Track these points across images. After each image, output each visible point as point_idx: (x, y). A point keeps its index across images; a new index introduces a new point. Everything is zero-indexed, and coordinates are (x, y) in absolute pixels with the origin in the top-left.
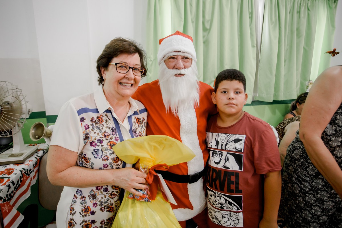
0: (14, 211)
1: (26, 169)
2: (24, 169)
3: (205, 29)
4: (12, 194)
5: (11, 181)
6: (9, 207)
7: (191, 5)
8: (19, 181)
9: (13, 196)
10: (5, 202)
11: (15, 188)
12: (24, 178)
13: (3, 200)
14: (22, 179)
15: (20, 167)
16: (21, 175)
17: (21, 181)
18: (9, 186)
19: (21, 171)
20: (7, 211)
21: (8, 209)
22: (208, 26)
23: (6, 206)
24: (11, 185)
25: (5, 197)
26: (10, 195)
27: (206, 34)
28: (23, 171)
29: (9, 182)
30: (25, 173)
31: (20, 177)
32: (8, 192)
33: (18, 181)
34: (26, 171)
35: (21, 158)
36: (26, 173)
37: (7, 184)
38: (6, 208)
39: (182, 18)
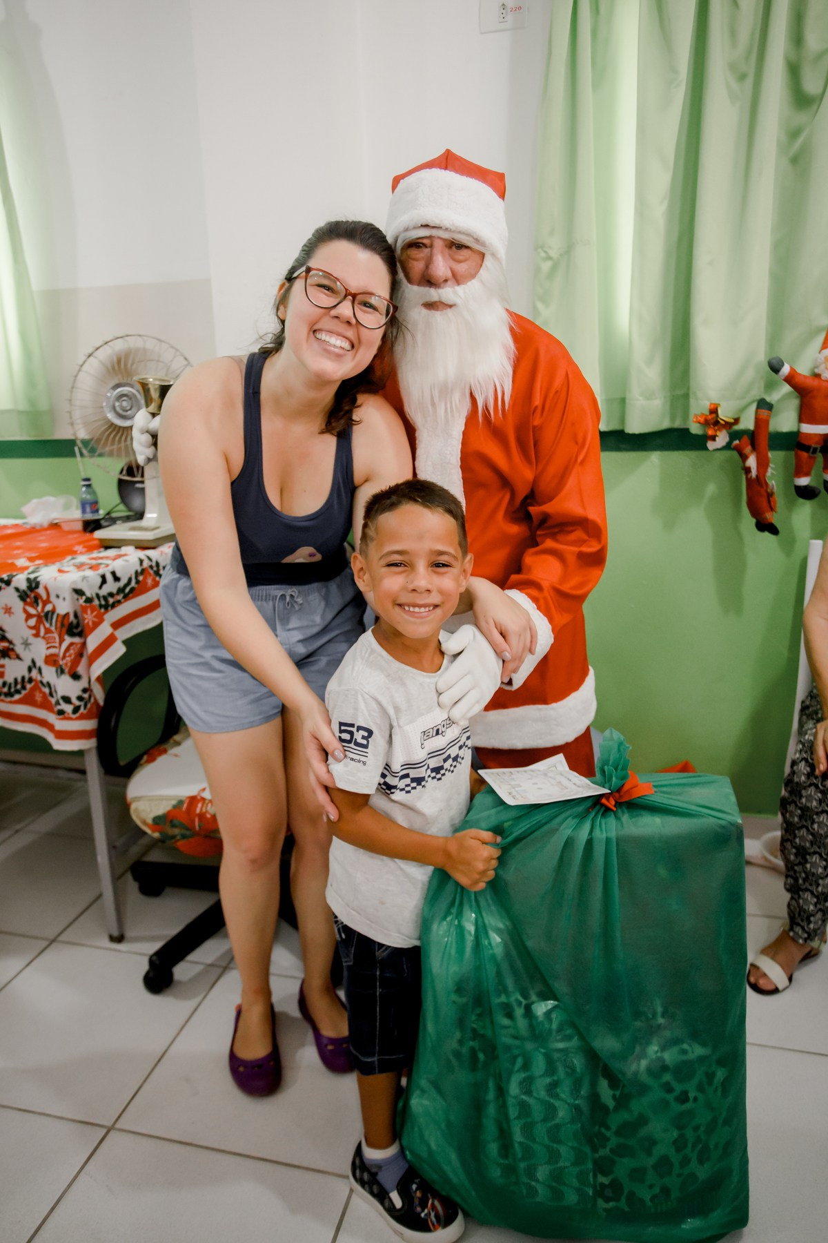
0: (104, 630)
1: (154, 560)
2: (150, 559)
3: (800, 99)
4: (111, 600)
5: (112, 570)
6: (95, 616)
8: (133, 581)
9: (113, 606)
10: (88, 605)
11: (120, 590)
12: (145, 579)
13: (84, 598)
14: (141, 578)
15: (142, 554)
16: (139, 570)
17: (138, 582)
18: (103, 577)
19: (141, 561)
20: (90, 624)
21: (93, 622)
23: (89, 612)
24: (109, 578)
25: (94, 596)
26: (105, 598)
27: (802, 119)
28: (146, 564)
29: (106, 569)
30: (151, 567)
31: (136, 572)
32: (101, 587)
33: (130, 580)
34: (154, 564)
35: (149, 536)
36: (155, 569)
37: (101, 571)
38: (89, 618)
39: (675, 71)
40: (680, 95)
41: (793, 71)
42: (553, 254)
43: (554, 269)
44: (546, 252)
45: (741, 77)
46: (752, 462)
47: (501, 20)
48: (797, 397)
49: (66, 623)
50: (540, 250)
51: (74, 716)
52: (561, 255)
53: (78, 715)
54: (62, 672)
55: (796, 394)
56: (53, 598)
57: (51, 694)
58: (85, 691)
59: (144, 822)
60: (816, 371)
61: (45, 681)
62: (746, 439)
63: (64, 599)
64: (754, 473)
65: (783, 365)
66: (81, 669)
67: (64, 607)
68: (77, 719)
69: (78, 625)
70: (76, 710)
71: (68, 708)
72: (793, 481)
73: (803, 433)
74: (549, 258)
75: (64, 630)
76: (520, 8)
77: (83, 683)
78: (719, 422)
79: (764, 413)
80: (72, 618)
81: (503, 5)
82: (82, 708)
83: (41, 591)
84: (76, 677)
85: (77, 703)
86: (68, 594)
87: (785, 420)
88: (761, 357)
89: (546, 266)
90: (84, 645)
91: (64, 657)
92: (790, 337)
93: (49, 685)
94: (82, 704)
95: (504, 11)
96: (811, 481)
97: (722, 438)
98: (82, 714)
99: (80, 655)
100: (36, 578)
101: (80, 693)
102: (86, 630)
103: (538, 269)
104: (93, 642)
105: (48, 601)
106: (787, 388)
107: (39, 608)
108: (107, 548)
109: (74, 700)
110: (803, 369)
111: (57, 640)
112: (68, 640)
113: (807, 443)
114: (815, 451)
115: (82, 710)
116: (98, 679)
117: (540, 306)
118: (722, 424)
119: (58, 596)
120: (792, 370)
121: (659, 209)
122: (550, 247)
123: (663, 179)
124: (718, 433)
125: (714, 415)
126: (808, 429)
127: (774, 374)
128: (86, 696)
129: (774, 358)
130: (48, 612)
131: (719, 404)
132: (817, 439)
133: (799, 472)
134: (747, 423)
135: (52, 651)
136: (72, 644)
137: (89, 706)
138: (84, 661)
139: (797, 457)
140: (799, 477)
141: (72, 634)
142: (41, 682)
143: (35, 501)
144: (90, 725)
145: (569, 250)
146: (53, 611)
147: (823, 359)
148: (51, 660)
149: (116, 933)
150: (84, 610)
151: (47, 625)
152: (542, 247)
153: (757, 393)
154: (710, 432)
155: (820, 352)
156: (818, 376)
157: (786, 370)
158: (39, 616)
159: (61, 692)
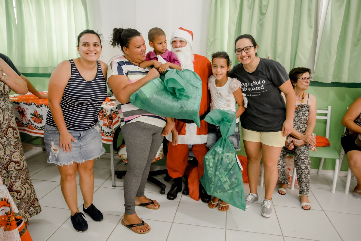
3: (261, 13)
9: (118, 114)
13: (113, 112)
25: (115, 111)
26: (117, 112)
27: (262, 17)
37: (115, 106)
38: (114, 116)
39: (237, 7)
40: (238, 11)
41: (260, 8)
42: (211, 41)
43: (211, 44)
45: (250, 8)
49: (109, 117)
54: (108, 127)
56: (106, 111)
57: (104, 132)
58: (112, 131)
59: (124, 160)
61: (102, 130)
66: (111, 127)
67: (108, 113)
68: (110, 137)
69: (111, 117)
70: (110, 135)
71: (109, 135)
74: (210, 42)
75: (108, 118)
77: (112, 130)
83: (104, 110)
84: (110, 128)
85: (111, 134)
86: (110, 111)
89: (209, 44)
90: (112, 121)
91: (108, 124)
93: (103, 130)
99: (111, 124)
100: (103, 107)
102: (113, 118)
103: (208, 44)
104: (114, 121)
105: (105, 112)
107: (103, 114)
108: (112, 101)
109: (110, 133)
111: (107, 120)
112: (109, 120)
116: (114, 129)
117: (208, 52)
119: (108, 111)
123: (234, 28)
128: (112, 132)
135: (105, 123)
136: (110, 121)
138: (112, 125)
141: (110, 119)
142: (101, 130)
144: (112, 139)
145: (214, 41)
146: (106, 114)
148: (104, 125)
149: (114, 185)
150: (113, 114)
151: (104, 117)
152: (209, 40)
158: (102, 115)
159: (107, 132)
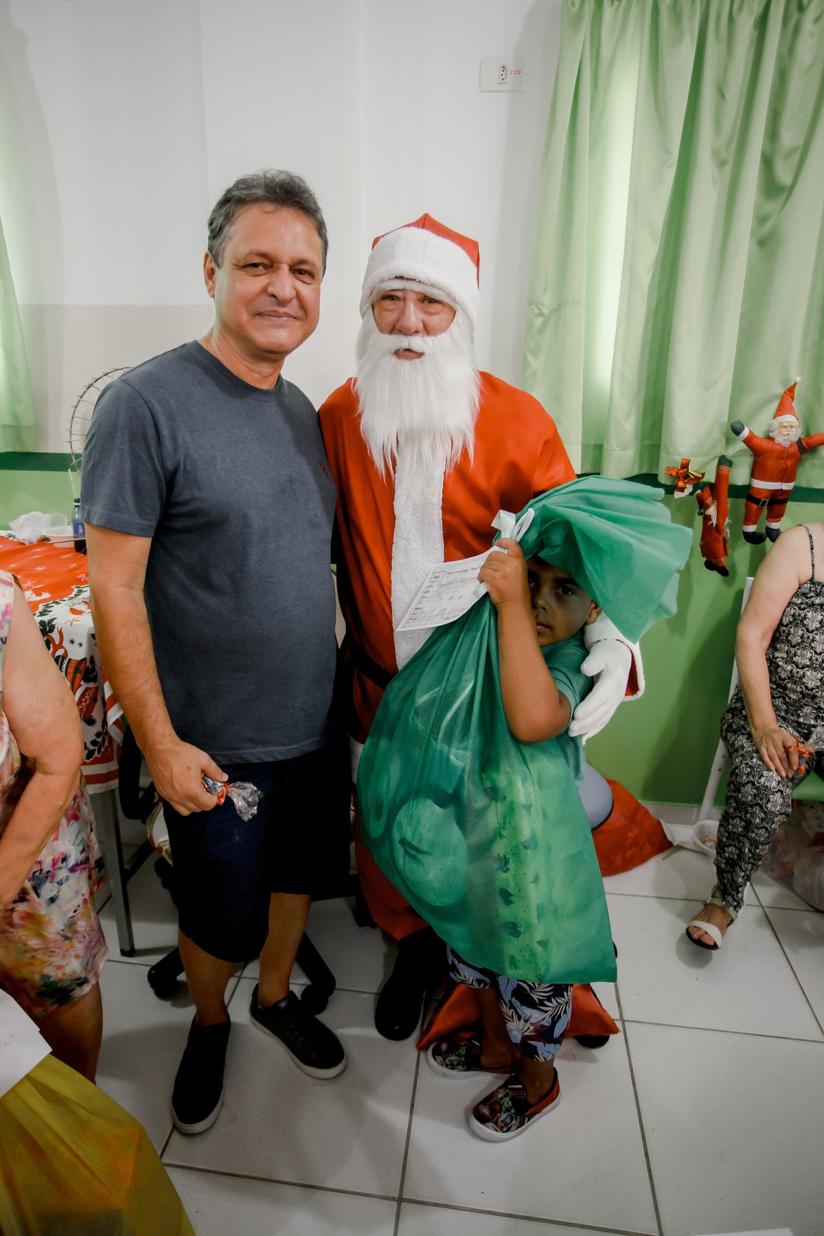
3: (772, 189)
7: (721, 93)
22: (784, 174)
27: (772, 207)
39: (669, 153)
40: (671, 173)
41: (767, 162)
42: (546, 311)
43: (544, 325)
44: (539, 309)
45: (722, 164)
46: (712, 511)
47: (501, 81)
48: (751, 456)
49: (82, 667)
50: (533, 306)
51: (88, 761)
52: (551, 312)
53: (91, 759)
55: (750, 452)
56: (66, 643)
58: (98, 735)
60: (771, 434)
62: (707, 491)
63: (81, 645)
64: (714, 521)
65: (744, 429)
66: (96, 714)
67: (78, 652)
68: (91, 763)
69: (93, 670)
70: (91, 755)
72: (741, 528)
73: (754, 487)
74: (542, 314)
75: (79, 676)
76: (519, 72)
77: (98, 727)
78: (689, 476)
79: (725, 469)
80: (88, 664)
81: (504, 67)
82: (96, 752)
83: (55, 634)
84: (91, 721)
85: (92, 748)
86: (83, 640)
87: (740, 475)
88: (725, 418)
89: (538, 322)
90: (99, 690)
92: (749, 402)
94: (97, 748)
95: (503, 73)
96: (757, 528)
97: (689, 489)
98: (96, 757)
99: (94, 700)
100: (49, 621)
101: (94, 738)
103: (530, 324)
105: (60, 646)
106: (742, 446)
110: (759, 432)
112: (84, 685)
113: (757, 497)
114: (763, 504)
115: (96, 754)
116: (116, 722)
117: (530, 358)
118: (692, 479)
119: (72, 642)
120: (751, 432)
121: (645, 278)
122: (543, 305)
123: (650, 251)
124: (688, 486)
125: (685, 470)
126: (758, 484)
127: (735, 435)
128: (100, 740)
129: (736, 422)
130: (59, 657)
131: (690, 460)
132: (765, 494)
133: (747, 521)
134: (711, 477)
136: (87, 689)
137: (103, 750)
138: (100, 706)
139: (747, 507)
140: (748, 525)
141: (86, 679)
143: (23, 517)
145: (559, 306)
146: (65, 656)
147: (778, 425)
149: (127, 948)
152: (536, 304)
153: (721, 450)
154: (681, 484)
155: (774, 419)
156: (771, 439)
157: (745, 433)
